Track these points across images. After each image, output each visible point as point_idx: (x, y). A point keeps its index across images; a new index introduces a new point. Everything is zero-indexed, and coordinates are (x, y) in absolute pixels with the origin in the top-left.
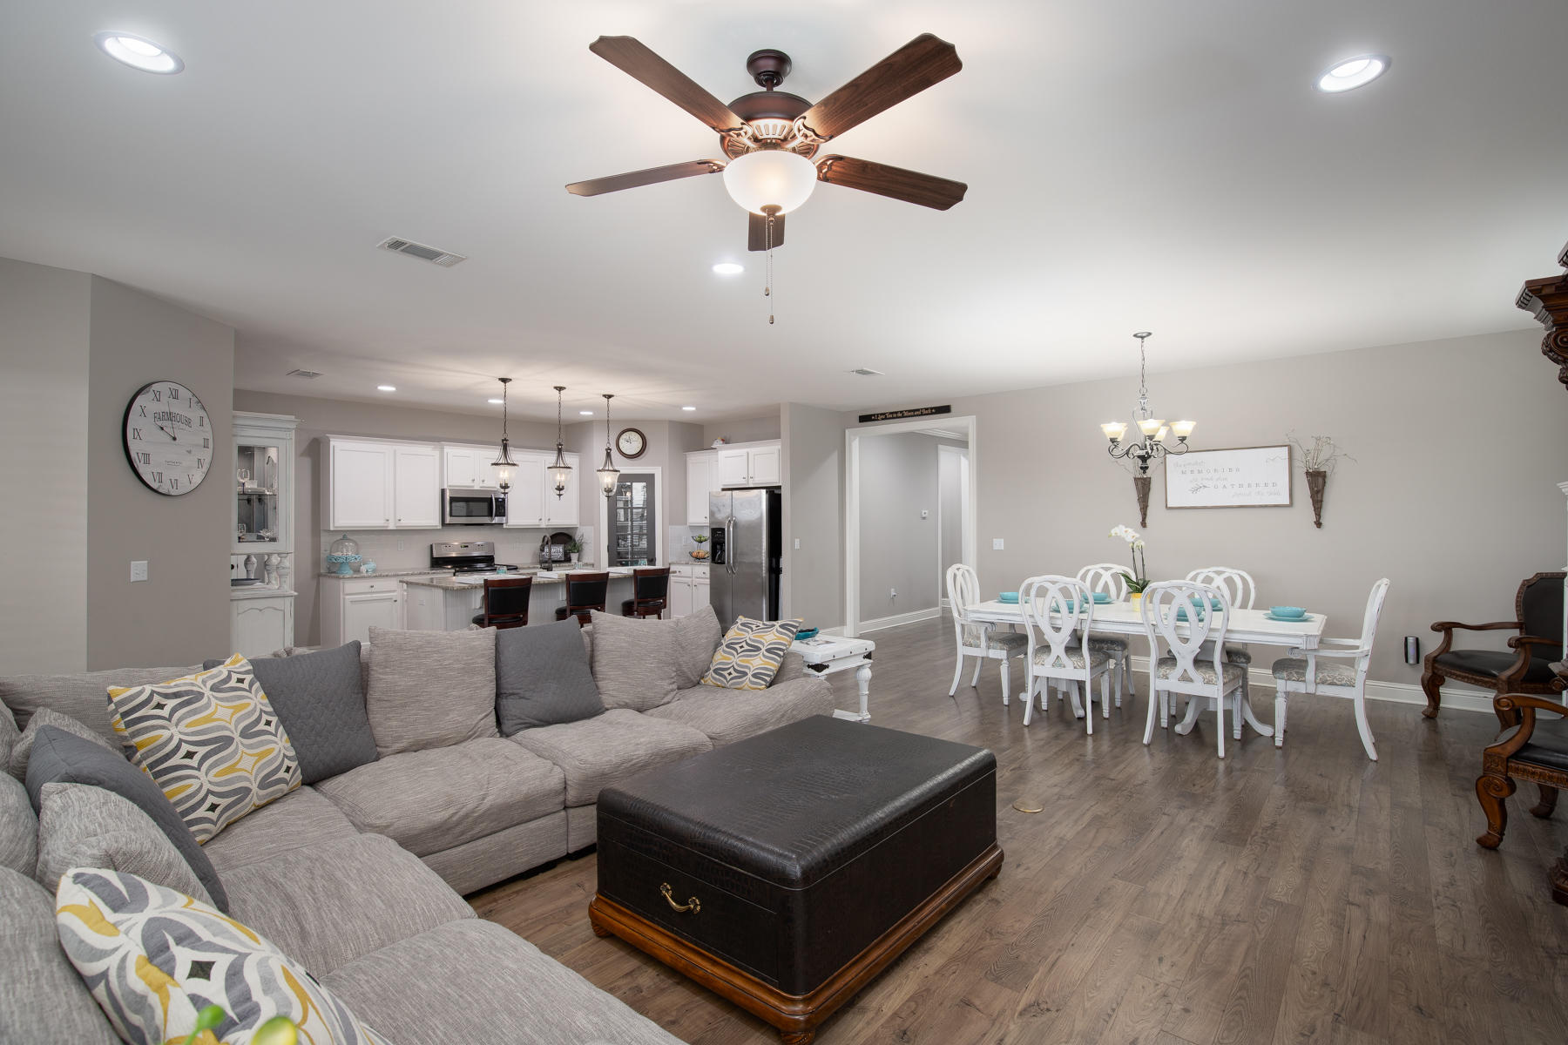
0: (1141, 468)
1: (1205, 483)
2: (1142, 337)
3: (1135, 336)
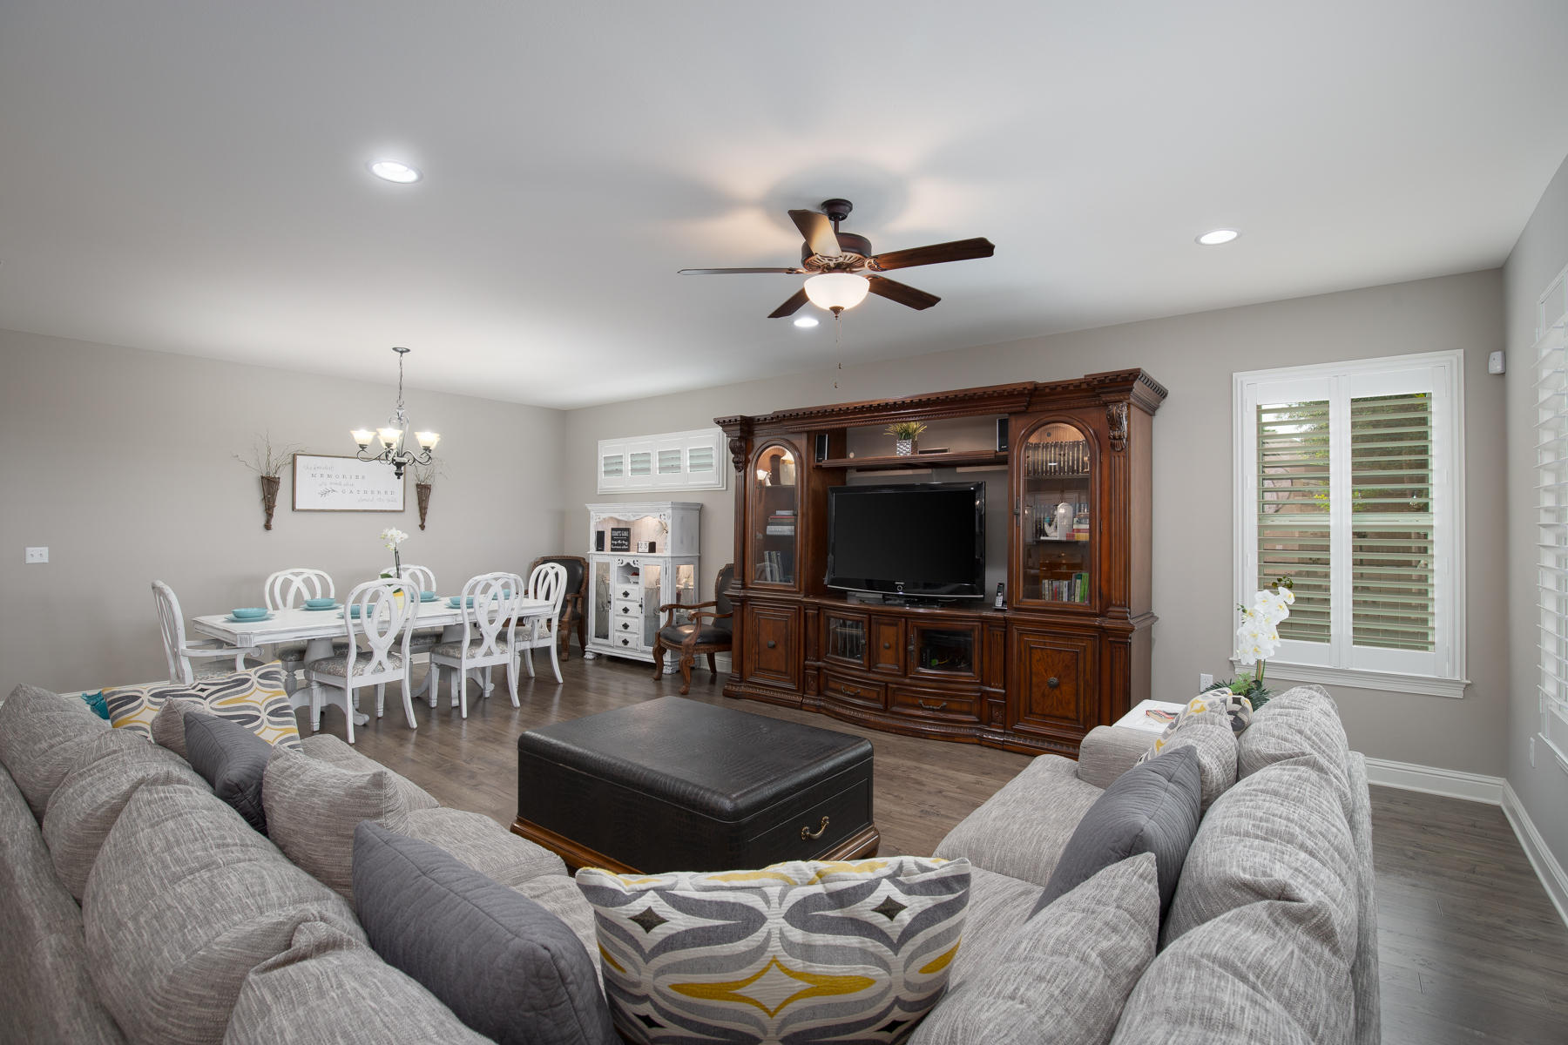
0: (396, 474)
1: (334, 487)
2: (402, 352)
3: (395, 349)
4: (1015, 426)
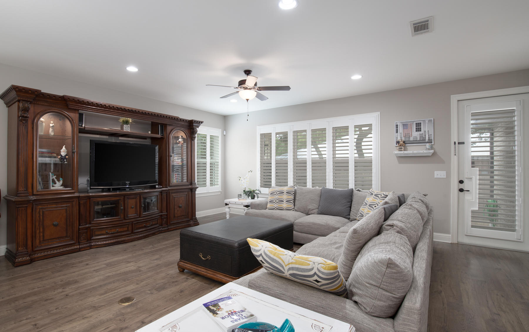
4: (169, 128)
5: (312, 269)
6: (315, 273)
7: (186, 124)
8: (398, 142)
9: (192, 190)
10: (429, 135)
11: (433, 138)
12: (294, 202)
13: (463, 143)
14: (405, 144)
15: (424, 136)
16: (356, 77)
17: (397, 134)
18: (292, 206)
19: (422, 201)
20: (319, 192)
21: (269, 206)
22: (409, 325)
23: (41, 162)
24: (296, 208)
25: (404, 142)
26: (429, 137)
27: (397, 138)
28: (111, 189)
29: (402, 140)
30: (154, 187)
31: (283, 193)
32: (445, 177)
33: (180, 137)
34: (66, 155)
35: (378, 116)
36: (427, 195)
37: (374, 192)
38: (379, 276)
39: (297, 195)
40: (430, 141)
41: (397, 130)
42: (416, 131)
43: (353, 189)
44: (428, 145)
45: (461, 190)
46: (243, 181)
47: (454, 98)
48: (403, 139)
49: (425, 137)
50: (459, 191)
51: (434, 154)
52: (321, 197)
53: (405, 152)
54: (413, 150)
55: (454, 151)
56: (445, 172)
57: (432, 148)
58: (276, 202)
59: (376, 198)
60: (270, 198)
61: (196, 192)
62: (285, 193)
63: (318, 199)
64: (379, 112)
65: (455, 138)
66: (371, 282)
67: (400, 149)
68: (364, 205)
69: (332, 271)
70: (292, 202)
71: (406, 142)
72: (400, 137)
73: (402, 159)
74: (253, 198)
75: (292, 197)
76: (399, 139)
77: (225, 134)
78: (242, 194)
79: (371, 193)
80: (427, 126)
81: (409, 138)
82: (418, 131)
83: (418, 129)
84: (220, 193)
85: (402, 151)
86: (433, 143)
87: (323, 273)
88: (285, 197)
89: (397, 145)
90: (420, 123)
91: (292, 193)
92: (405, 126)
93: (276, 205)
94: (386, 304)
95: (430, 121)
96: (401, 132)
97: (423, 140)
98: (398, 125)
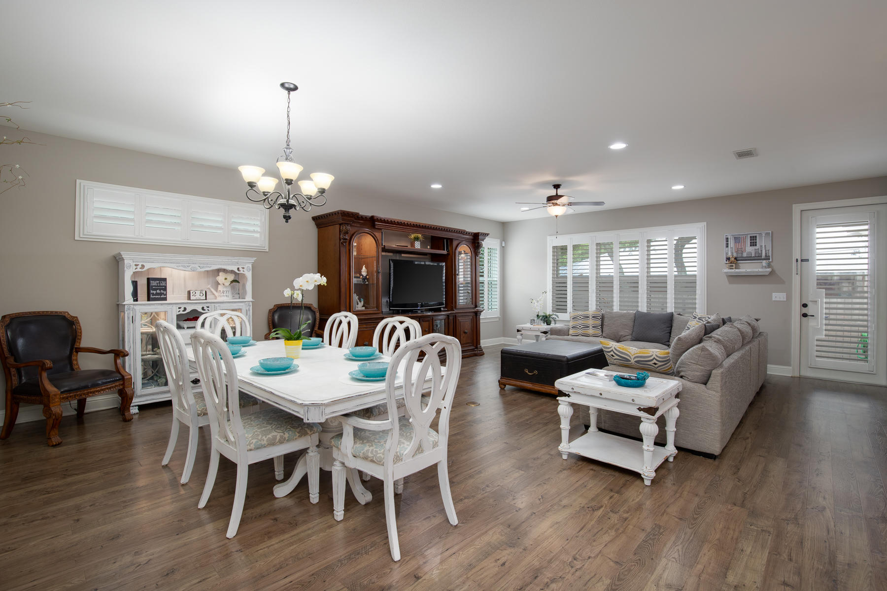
4: (455, 243)
5: (652, 356)
6: (654, 358)
7: (471, 237)
8: (728, 259)
9: (477, 314)
10: (766, 251)
11: (770, 255)
12: (602, 328)
13: (807, 260)
14: (737, 260)
15: (760, 252)
16: (678, 187)
17: (727, 249)
18: (599, 332)
19: (749, 324)
20: (632, 316)
21: (571, 332)
22: (715, 383)
23: (356, 282)
24: (604, 335)
25: (736, 258)
26: (766, 253)
27: (727, 254)
28: (400, 311)
29: (733, 256)
30: (439, 310)
31: (588, 317)
32: (785, 300)
33: (463, 252)
34: (367, 276)
35: (703, 228)
36: (760, 319)
37: (697, 315)
38: (696, 357)
39: (606, 320)
40: (767, 258)
41: (728, 244)
42: (751, 245)
43: (673, 313)
44: (764, 263)
45: (805, 315)
46: (536, 303)
47: (797, 208)
48: (735, 255)
49: (762, 253)
50: (802, 316)
51: (772, 273)
52: (636, 322)
53: (737, 270)
54: (746, 268)
55: (796, 270)
56: (785, 294)
57: (769, 266)
58: (580, 328)
59: (699, 322)
60: (571, 324)
61: (481, 317)
62: (591, 317)
63: (631, 324)
64: (706, 223)
65: (797, 255)
66: (691, 361)
67: (731, 267)
68: (687, 330)
69: (666, 355)
70: (599, 327)
71: (738, 259)
72: (730, 252)
73: (733, 278)
74: (549, 324)
75: (599, 322)
76: (730, 254)
77: (503, 245)
78: (536, 319)
79: (694, 316)
80: (763, 241)
81: (742, 253)
82: (753, 245)
83: (753, 244)
84: (498, 320)
85: (733, 269)
86: (771, 260)
87: (660, 357)
88: (591, 322)
89: (728, 262)
90: (756, 237)
91: (599, 318)
92: (737, 239)
93: (580, 332)
94: (702, 374)
95: (767, 234)
96: (732, 247)
97: (759, 256)
98: (729, 238)
